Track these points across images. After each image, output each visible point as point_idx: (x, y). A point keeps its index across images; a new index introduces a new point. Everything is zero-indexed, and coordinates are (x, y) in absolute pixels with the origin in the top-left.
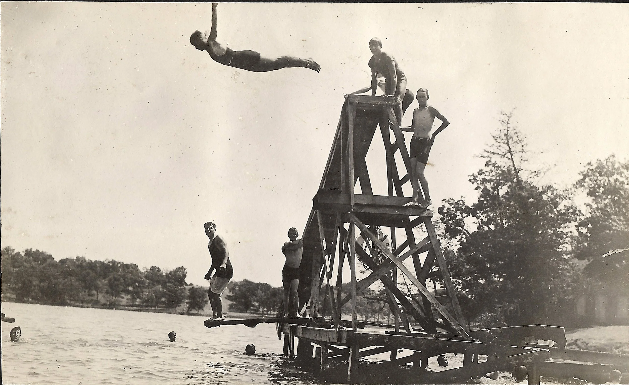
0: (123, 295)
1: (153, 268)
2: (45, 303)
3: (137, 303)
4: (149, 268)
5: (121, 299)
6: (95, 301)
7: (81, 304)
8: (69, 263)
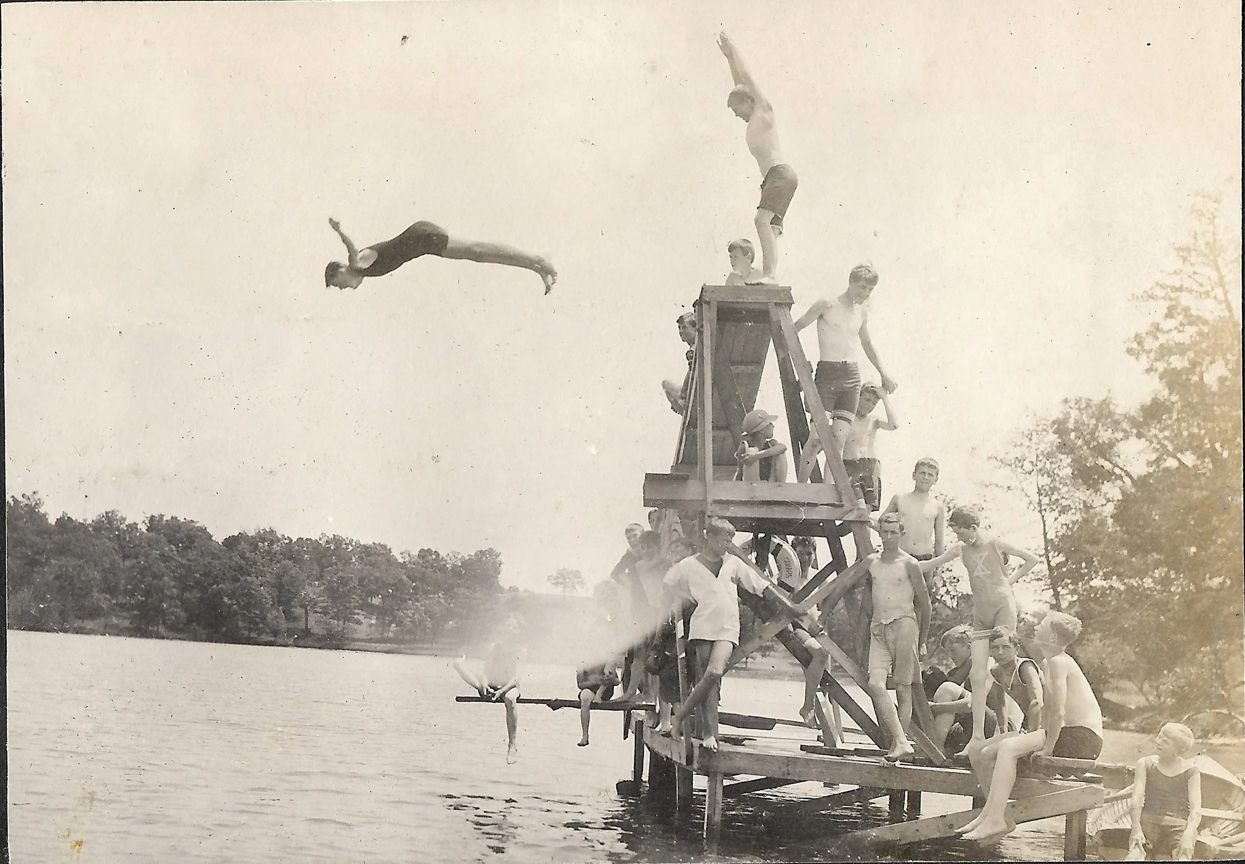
0: (361, 618)
1: (424, 554)
2: (195, 638)
3: (391, 635)
4: (415, 552)
5: (356, 626)
6: (302, 630)
7: (272, 639)
8: (243, 546)
